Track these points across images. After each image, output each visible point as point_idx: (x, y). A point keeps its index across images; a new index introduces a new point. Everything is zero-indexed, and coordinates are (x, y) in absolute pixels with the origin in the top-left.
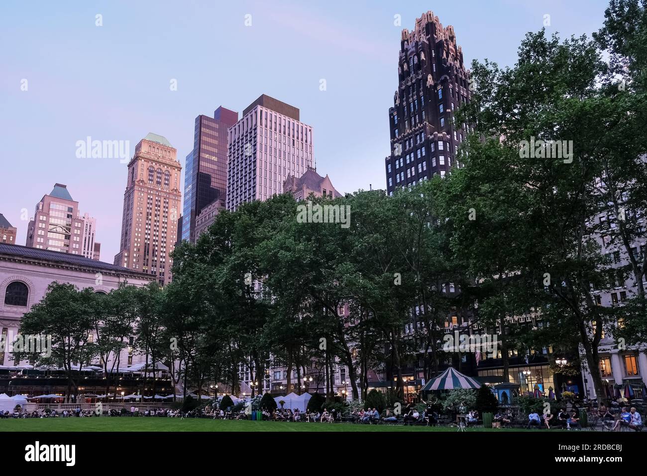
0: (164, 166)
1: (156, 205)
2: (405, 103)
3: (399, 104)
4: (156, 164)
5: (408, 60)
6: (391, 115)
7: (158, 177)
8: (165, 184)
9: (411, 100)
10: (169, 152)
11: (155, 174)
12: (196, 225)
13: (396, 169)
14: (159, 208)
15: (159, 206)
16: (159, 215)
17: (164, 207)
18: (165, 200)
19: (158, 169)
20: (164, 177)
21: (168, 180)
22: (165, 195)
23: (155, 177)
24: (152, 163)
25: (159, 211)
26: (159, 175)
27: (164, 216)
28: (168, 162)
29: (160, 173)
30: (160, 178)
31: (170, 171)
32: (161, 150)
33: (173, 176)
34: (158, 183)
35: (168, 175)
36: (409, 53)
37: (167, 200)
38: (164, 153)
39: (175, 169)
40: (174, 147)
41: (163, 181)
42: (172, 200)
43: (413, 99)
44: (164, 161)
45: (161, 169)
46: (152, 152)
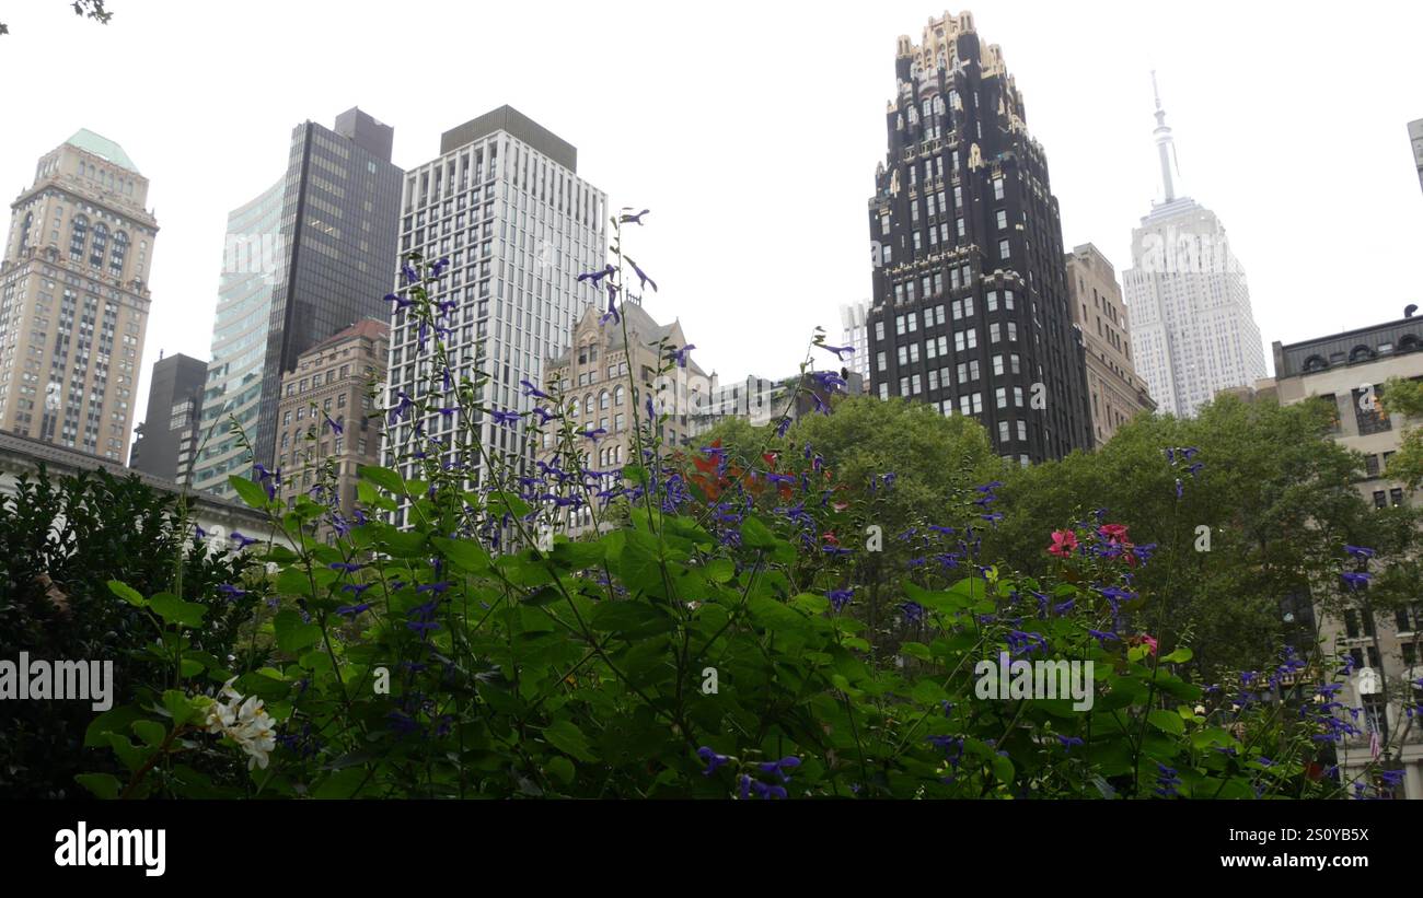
0: (113, 220)
1: (85, 319)
2: (913, 194)
3: (898, 193)
4: (94, 212)
5: (920, 102)
6: (873, 212)
7: (95, 246)
8: (113, 265)
9: (929, 189)
10: (131, 184)
11: (91, 238)
12: (284, 394)
13: (897, 336)
14: (90, 327)
15: (92, 322)
16: (88, 345)
17: (105, 325)
18: (108, 308)
19: (100, 223)
20: (111, 246)
21: (120, 256)
22: (110, 295)
23: (89, 245)
24: (85, 208)
25: (90, 333)
26: (99, 241)
27: (101, 350)
28: (125, 210)
29: (103, 236)
30: (101, 249)
31: (130, 233)
32: (112, 176)
33: (135, 248)
34: (96, 261)
35: (122, 244)
36: (921, 89)
37: (114, 309)
38: (117, 185)
39: (141, 230)
40: (144, 174)
41: (109, 258)
42: (127, 309)
43: (934, 190)
44: (115, 206)
45: (106, 227)
46: (85, 180)
